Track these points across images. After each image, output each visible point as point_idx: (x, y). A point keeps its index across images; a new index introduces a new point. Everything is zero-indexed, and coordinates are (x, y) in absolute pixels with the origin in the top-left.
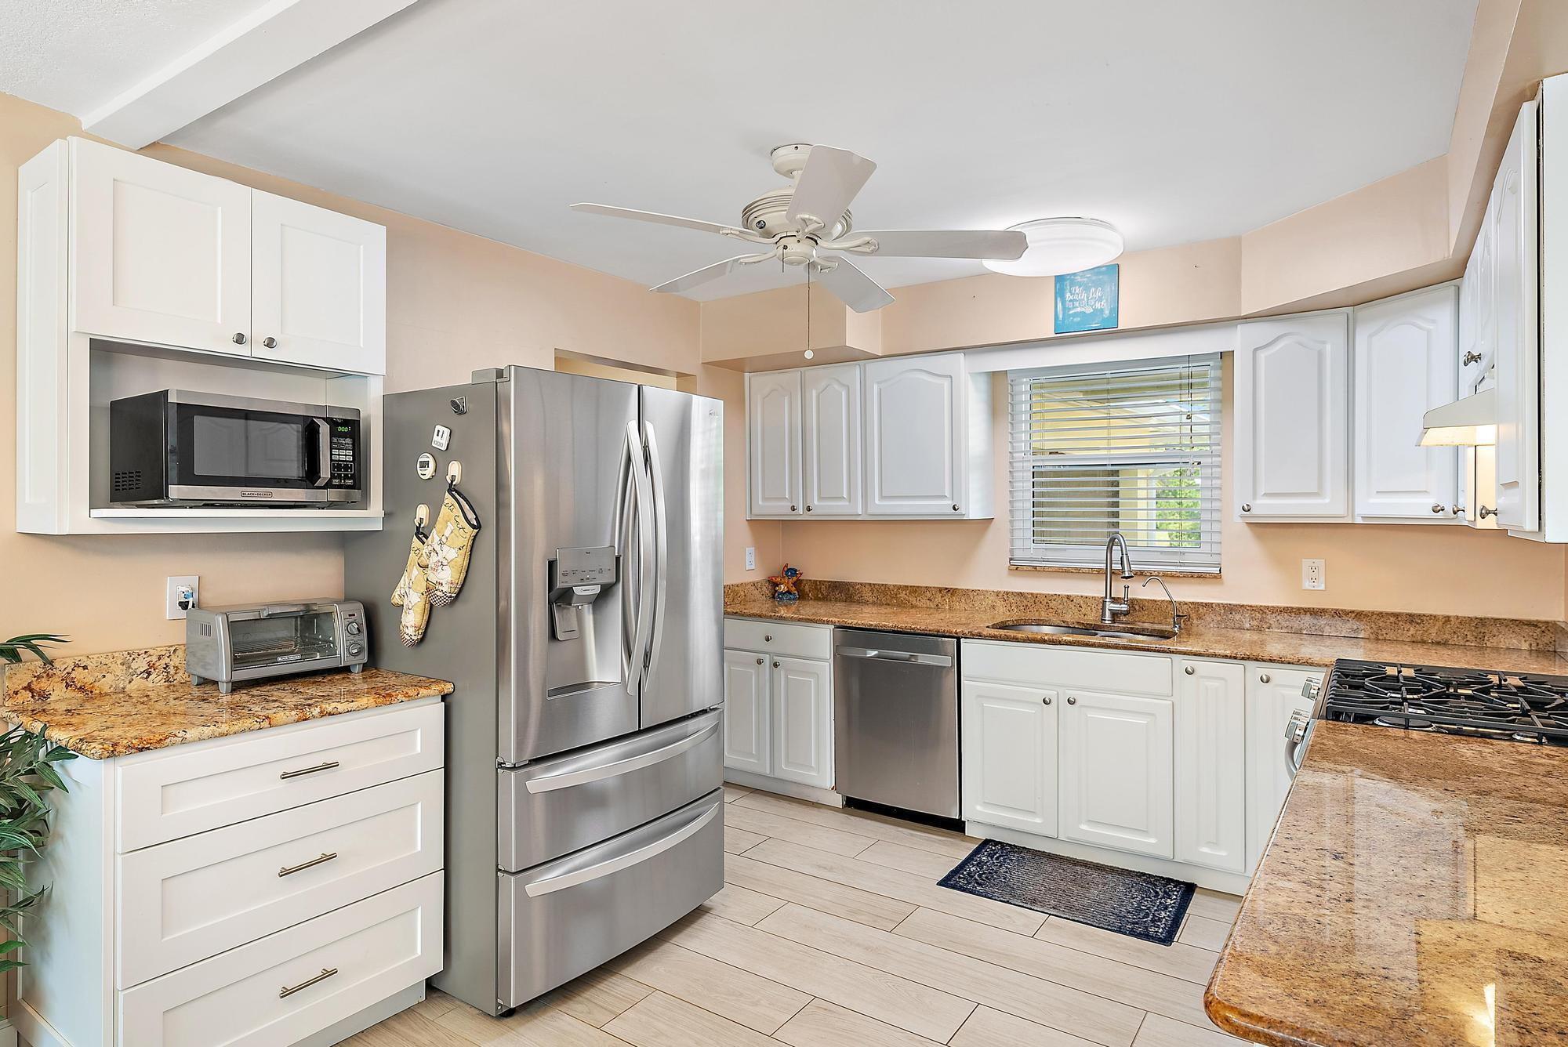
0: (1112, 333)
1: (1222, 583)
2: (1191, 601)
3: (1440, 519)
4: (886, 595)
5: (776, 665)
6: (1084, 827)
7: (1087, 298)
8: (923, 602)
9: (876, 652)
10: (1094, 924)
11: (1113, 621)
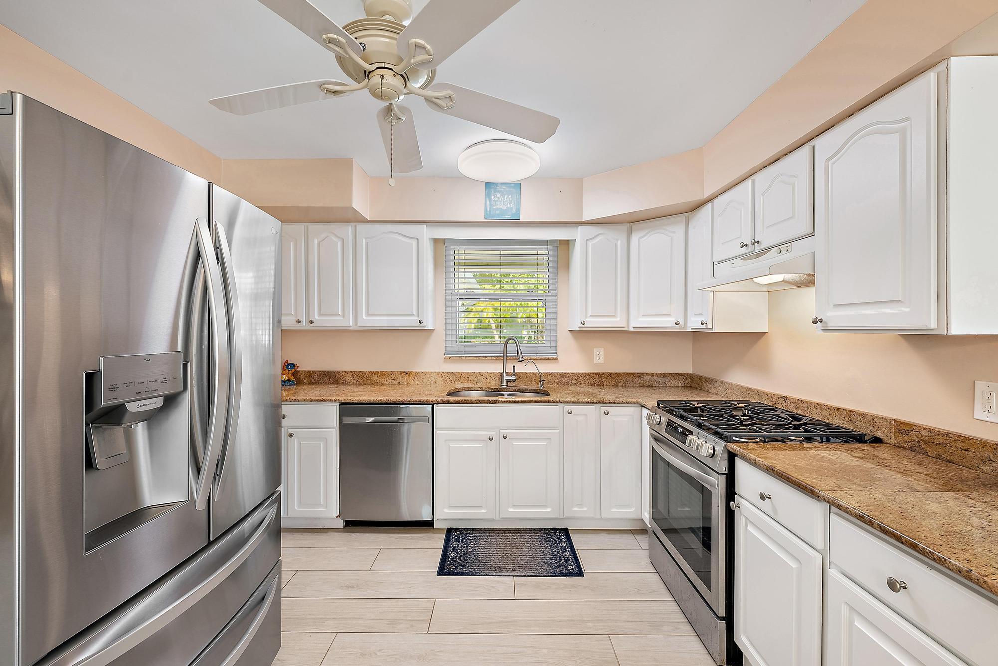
0: (517, 223)
1: (558, 362)
2: (544, 372)
3: (677, 328)
4: (363, 379)
5: (291, 436)
6: (511, 510)
7: (504, 200)
8: (390, 381)
9: (373, 419)
10: (540, 575)
11: (507, 386)
